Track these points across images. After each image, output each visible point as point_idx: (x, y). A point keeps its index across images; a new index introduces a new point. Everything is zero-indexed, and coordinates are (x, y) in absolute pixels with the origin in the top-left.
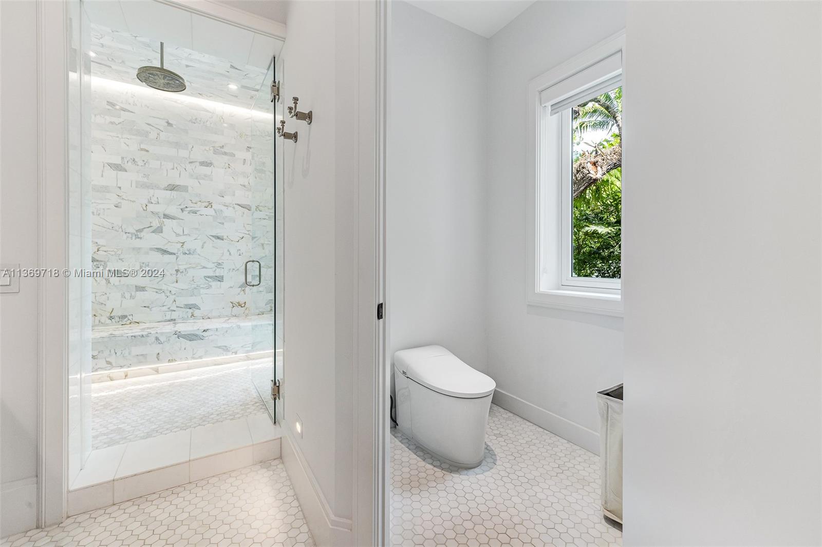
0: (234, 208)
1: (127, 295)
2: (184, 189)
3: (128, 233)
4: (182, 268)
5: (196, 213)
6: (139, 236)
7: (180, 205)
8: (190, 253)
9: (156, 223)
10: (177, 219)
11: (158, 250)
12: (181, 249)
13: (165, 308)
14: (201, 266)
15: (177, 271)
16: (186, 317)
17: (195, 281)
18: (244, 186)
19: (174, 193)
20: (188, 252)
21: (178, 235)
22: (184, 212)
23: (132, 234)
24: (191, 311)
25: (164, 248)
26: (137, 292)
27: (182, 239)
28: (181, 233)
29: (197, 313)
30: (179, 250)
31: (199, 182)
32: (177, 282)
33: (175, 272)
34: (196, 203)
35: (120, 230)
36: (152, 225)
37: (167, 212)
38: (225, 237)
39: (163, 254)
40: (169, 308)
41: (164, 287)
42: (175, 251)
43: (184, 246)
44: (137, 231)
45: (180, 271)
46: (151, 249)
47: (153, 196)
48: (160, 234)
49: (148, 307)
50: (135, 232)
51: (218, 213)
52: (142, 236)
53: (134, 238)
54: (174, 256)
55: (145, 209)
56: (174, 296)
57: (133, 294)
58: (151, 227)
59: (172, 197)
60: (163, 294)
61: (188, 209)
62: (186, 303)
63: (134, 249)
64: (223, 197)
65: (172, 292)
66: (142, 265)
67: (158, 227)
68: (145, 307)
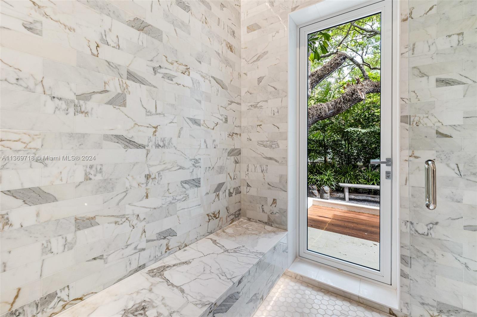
0: (210, 81)
1: (57, 244)
2: (156, 34)
3: (60, 99)
4: (154, 171)
5: (172, 80)
6: (83, 109)
7: (152, 61)
8: (164, 146)
9: (114, 87)
10: (148, 85)
11: (119, 138)
12: (153, 138)
13: (130, 250)
14: (178, 166)
15: (148, 177)
16: (159, 254)
17: (170, 191)
18: (219, 54)
19: (143, 36)
20: (161, 144)
21: (149, 113)
22: (158, 74)
23: (68, 102)
24: (164, 242)
25: (128, 136)
26: (79, 232)
27: (154, 120)
28: (153, 111)
29: (173, 242)
30: (150, 139)
31: (175, 30)
32: (147, 197)
33: (144, 180)
34: (172, 64)
35: (39, 89)
36: (108, 88)
37: (132, 69)
38: (202, 122)
39: (126, 147)
40: (135, 248)
41: (128, 210)
42: (145, 143)
43: (157, 133)
44: (79, 97)
45: (153, 176)
46: (106, 137)
47: (110, 30)
48: (121, 108)
49: (101, 257)
50: (74, 98)
51: (195, 84)
52: (89, 109)
53: (72, 110)
54: (143, 151)
55: (96, 53)
56: (143, 223)
57: (70, 237)
58: (106, 91)
59: (140, 43)
60: (127, 224)
61: (163, 71)
62: (158, 232)
63: (71, 135)
64: (200, 62)
65: (142, 217)
66: (88, 170)
67: (119, 93)
68: (95, 259)
